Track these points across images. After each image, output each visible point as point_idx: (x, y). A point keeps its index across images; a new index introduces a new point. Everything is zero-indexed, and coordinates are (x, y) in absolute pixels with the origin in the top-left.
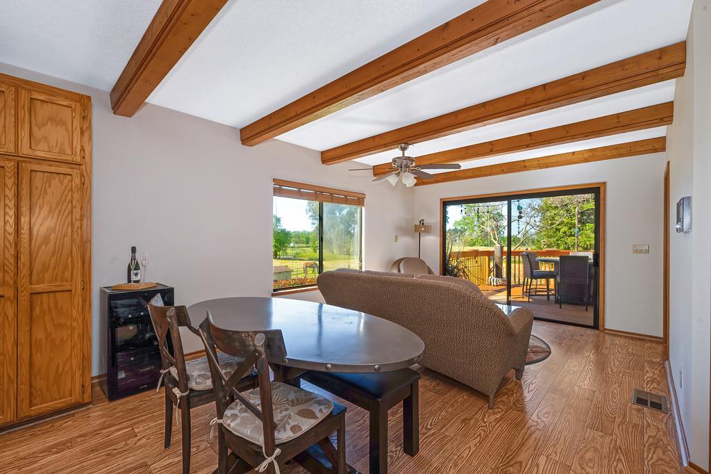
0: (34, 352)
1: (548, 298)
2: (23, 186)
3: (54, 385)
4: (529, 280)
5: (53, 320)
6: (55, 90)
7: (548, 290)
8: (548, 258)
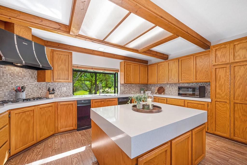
0: (235, 121)
2: (232, 71)
3: (242, 134)
5: (241, 112)
6: (241, 39)
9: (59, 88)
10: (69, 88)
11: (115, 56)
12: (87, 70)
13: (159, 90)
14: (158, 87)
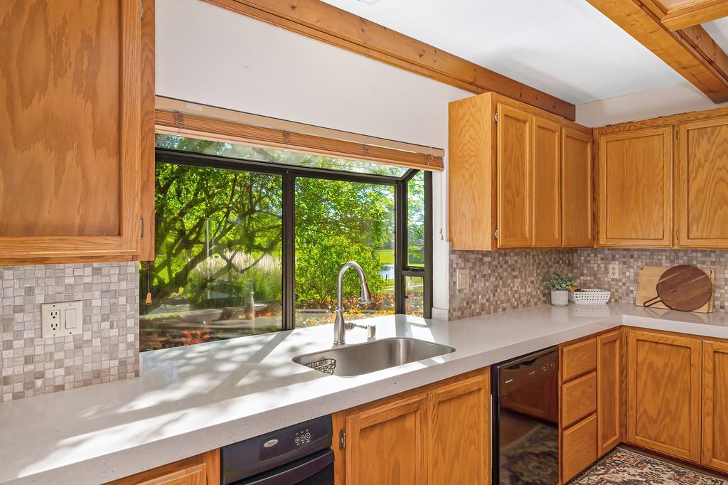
9: (9, 311)
10: (106, 302)
11: (426, 61)
12: (210, 143)
13: (671, 287)
14: (657, 268)
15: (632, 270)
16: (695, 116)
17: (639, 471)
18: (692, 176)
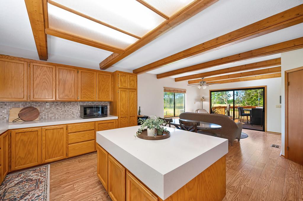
1: (248, 123)
4: (241, 116)
7: (248, 120)
8: (248, 109)
13: (25, 114)
14: (18, 108)
15: (6, 110)
16: (36, 62)
17: (20, 178)
18: (35, 79)
